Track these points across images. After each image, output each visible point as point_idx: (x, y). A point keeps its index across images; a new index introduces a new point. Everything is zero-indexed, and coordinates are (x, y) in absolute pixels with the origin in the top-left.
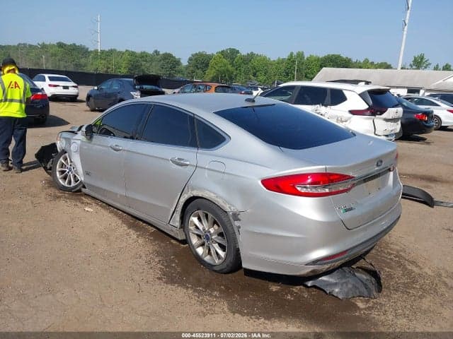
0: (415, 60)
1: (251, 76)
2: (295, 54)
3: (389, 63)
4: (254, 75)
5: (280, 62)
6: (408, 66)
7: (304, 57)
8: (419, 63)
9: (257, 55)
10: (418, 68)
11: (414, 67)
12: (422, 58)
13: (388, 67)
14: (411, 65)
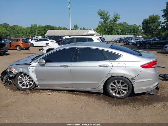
0: (74, 27)
1: (17, 34)
2: (33, 25)
3: (66, 28)
4: (18, 34)
5: (28, 28)
6: (73, 29)
7: (37, 26)
8: (76, 27)
9: (18, 26)
10: (76, 29)
11: (75, 29)
12: (76, 26)
13: (66, 29)
14: (73, 28)
